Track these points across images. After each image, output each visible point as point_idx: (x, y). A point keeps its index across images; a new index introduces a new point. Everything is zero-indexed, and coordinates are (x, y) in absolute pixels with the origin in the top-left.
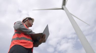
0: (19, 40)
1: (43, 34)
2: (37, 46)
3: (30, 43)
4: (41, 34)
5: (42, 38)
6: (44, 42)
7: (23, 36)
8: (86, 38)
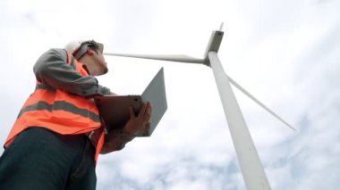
0: (46, 111)
6: (146, 133)
7: (62, 97)
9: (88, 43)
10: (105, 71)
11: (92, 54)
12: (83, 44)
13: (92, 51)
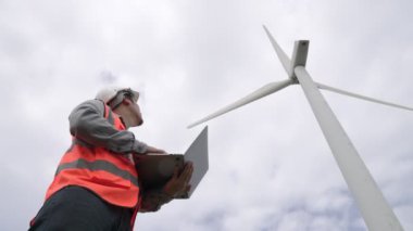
1: (186, 159)
2: (155, 208)
3: (127, 188)
4: (178, 158)
5: (179, 175)
8: (395, 219)
9: (124, 91)
10: (140, 122)
11: (127, 104)
12: (119, 93)
13: (127, 101)
